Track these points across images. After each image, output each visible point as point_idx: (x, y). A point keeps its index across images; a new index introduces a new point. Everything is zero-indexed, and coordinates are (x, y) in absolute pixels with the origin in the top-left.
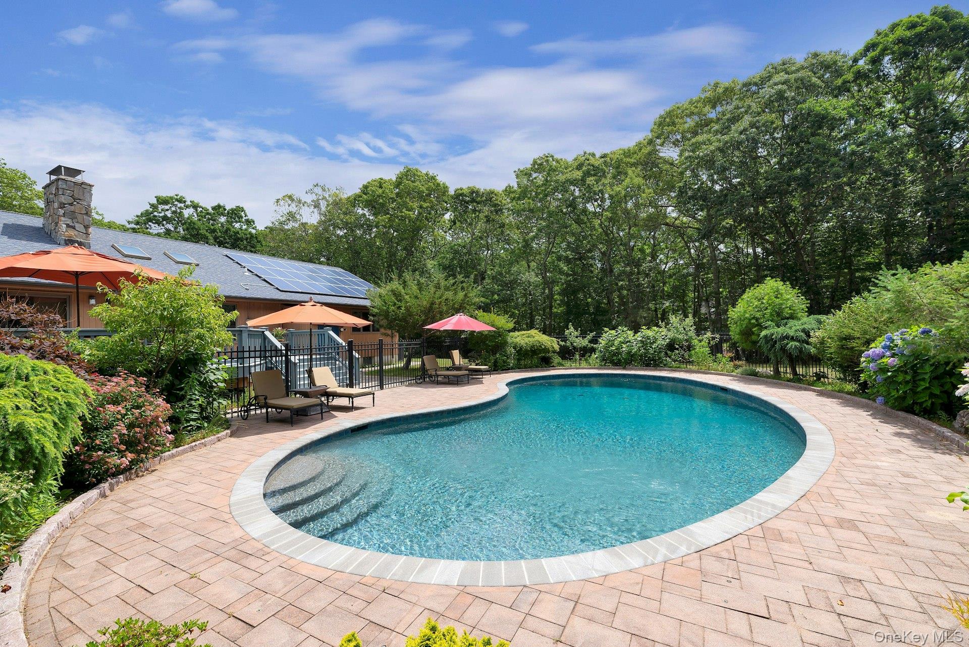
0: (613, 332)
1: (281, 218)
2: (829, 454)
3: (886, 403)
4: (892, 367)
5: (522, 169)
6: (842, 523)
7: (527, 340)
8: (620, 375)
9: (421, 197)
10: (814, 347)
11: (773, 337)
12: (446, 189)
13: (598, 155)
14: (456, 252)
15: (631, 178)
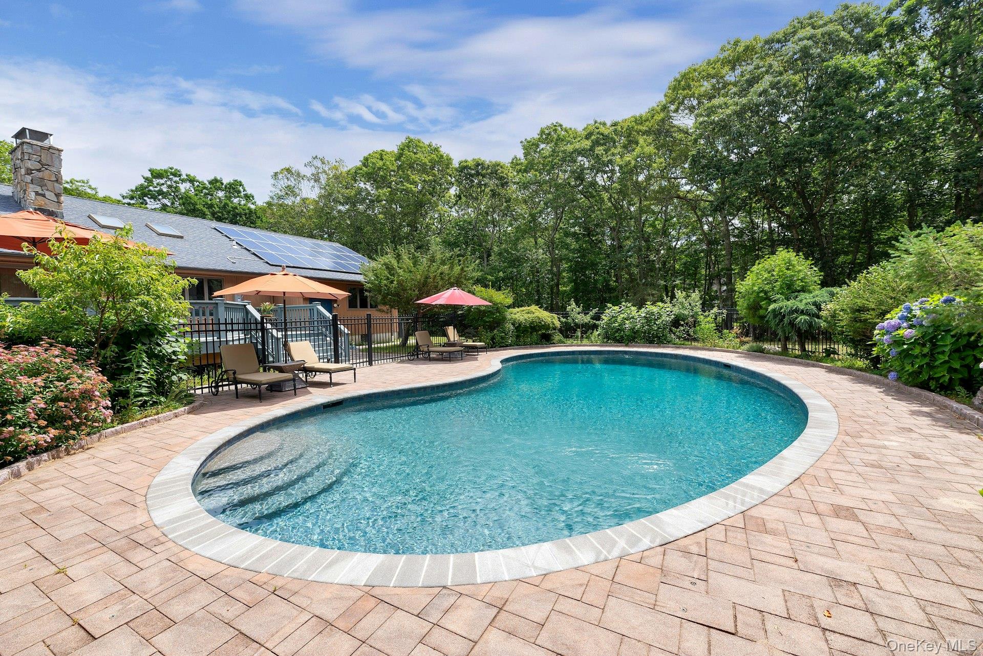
0: (616, 308)
1: (280, 193)
2: (832, 432)
3: (899, 379)
4: (908, 340)
5: (529, 139)
6: (839, 511)
7: (526, 316)
8: (621, 352)
9: (423, 170)
10: (825, 321)
11: (782, 310)
12: (449, 160)
13: (609, 124)
14: (461, 228)
15: (641, 147)
